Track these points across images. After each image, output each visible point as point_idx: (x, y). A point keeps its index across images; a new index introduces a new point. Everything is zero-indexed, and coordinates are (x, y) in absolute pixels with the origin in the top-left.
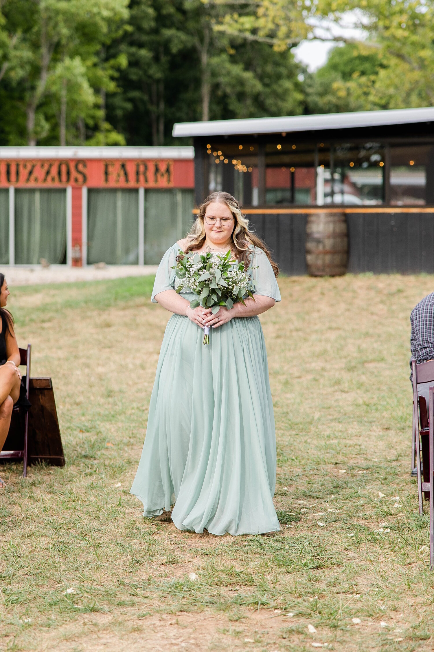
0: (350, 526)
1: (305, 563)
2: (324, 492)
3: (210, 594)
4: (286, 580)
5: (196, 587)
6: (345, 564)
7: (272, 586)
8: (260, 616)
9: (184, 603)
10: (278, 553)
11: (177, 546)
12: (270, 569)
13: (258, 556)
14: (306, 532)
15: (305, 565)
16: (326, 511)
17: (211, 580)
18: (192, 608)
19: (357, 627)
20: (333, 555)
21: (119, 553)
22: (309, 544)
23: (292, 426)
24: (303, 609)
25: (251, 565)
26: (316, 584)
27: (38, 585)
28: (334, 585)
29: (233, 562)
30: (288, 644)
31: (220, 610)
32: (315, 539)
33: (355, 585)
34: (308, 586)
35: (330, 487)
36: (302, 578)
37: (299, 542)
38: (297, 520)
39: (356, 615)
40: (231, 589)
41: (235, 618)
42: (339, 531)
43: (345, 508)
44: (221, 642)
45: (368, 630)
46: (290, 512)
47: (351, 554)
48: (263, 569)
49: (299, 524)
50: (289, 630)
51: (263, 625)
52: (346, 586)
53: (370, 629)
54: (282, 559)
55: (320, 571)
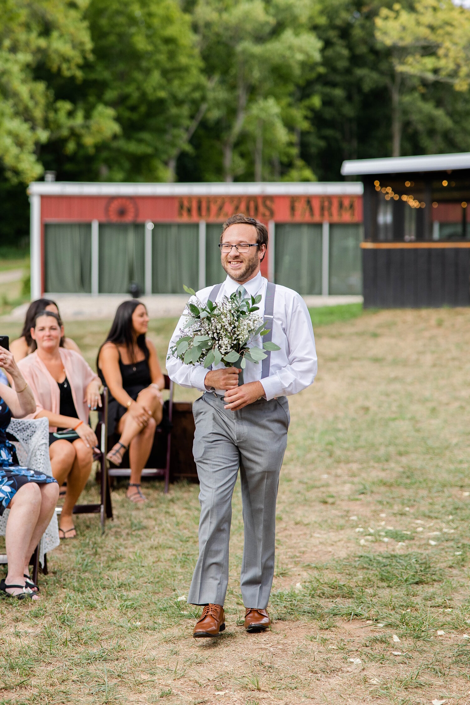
0: (460, 545)
1: (407, 578)
2: (443, 514)
3: (310, 605)
4: (385, 593)
5: (298, 598)
6: (445, 580)
7: (370, 599)
8: (352, 627)
9: (283, 612)
10: (383, 569)
11: (291, 560)
12: (372, 583)
13: (365, 571)
14: (416, 550)
15: (406, 581)
16: (441, 530)
17: (313, 592)
18: (288, 617)
19: (441, 638)
20: (436, 571)
21: (234, 566)
22: (416, 561)
23: (429, 450)
24: (392, 620)
25: (355, 579)
26: (413, 598)
27: (155, 593)
28: (430, 599)
29: (339, 576)
30: (370, 652)
31: (314, 619)
32: (423, 557)
33: (449, 600)
34: (404, 600)
35: (450, 508)
36: (400, 593)
37: (407, 559)
38: (412, 539)
39: (442, 627)
40: (331, 600)
41: (326, 626)
42: (449, 550)
43: (460, 528)
44: (307, 649)
45: (451, 642)
46: (406, 531)
47: (455, 572)
48: (365, 583)
49: (412, 542)
50: (374, 639)
51: (351, 634)
52: (440, 601)
53: (452, 641)
54: (387, 574)
55: (420, 587)
